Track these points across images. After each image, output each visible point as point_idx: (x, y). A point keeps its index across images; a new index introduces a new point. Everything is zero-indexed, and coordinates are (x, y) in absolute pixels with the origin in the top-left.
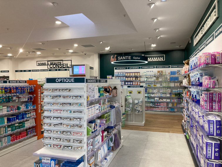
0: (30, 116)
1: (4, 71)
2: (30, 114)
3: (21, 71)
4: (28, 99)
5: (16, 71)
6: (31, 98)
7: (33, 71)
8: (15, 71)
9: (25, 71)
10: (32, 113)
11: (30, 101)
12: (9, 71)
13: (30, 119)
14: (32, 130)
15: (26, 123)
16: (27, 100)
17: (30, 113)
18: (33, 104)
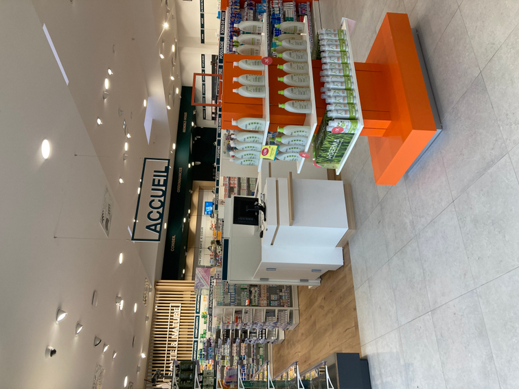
0: (278, 9)
1: (203, 62)
2: (275, 9)
3: (202, 32)
4: (251, 9)
5: (203, 41)
6: (250, 5)
7: (202, 9)
8: (202, 44)
9: (202, 26)
10: (274, 6)
11: (255, 6)
12: (202, 55)
13: (283, 9)
14: (301, 8)
15: (287, 16)
16: (252, 11)
17: (273, 8)
18: (260, 3)
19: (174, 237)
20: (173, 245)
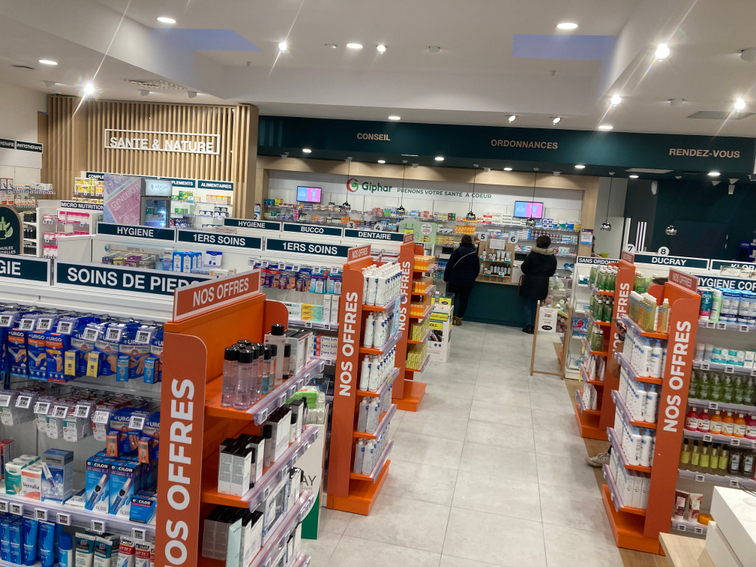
19: (386, 138)
20: (371, 137)
